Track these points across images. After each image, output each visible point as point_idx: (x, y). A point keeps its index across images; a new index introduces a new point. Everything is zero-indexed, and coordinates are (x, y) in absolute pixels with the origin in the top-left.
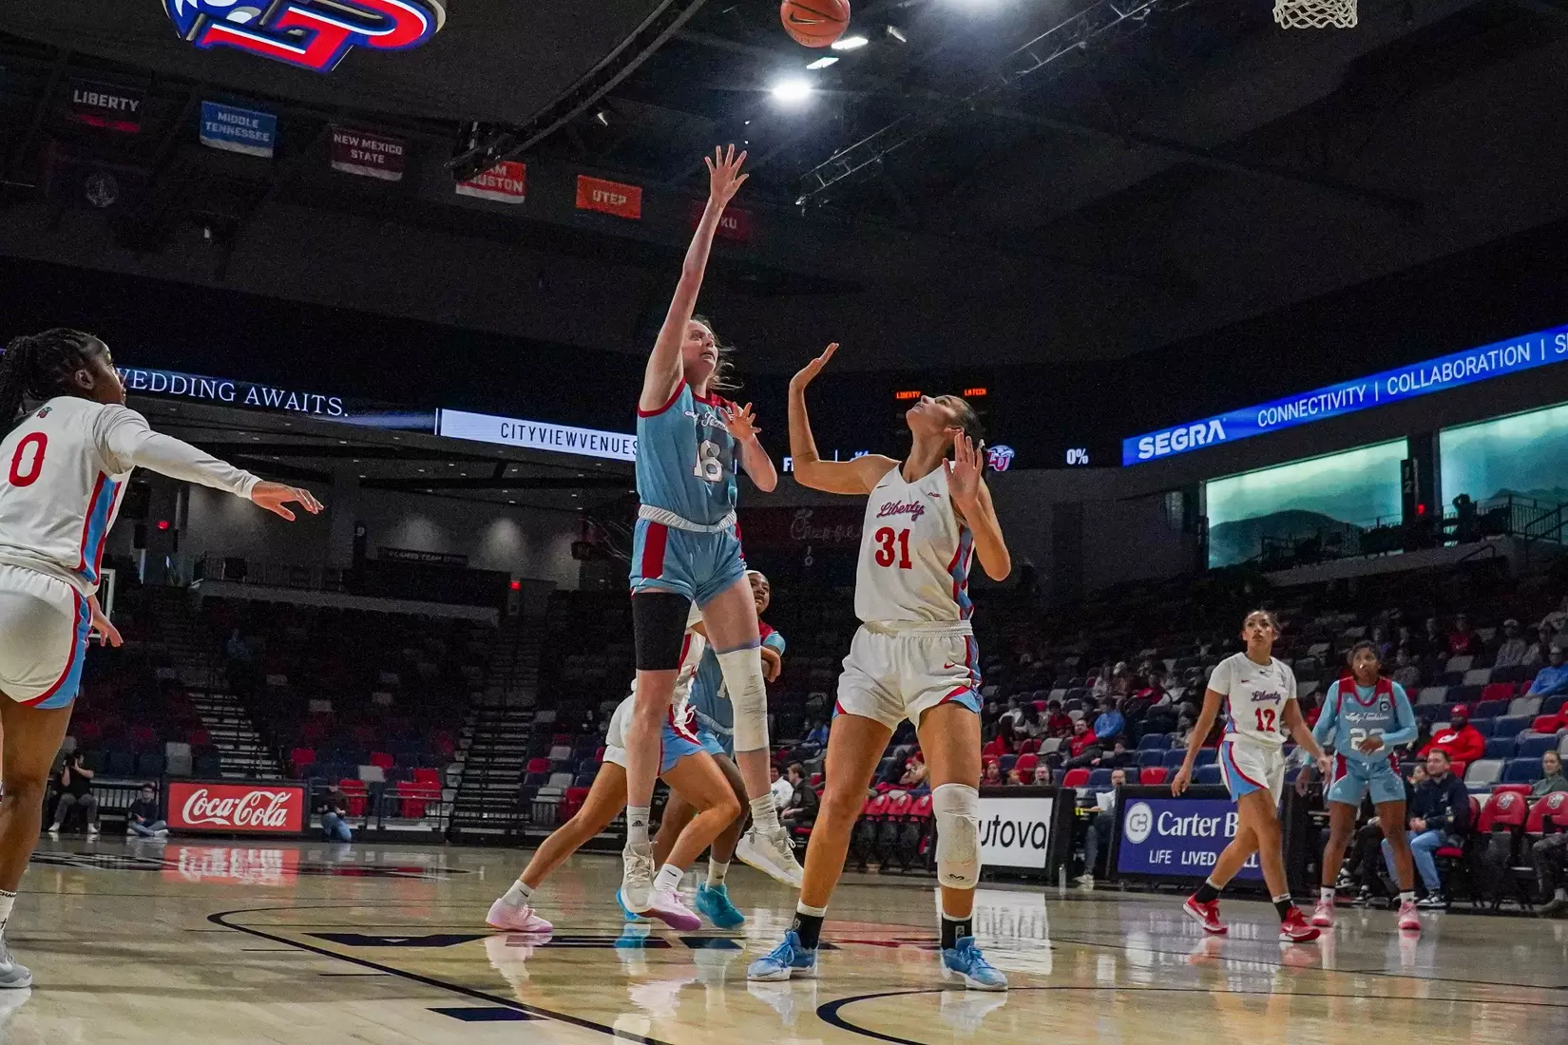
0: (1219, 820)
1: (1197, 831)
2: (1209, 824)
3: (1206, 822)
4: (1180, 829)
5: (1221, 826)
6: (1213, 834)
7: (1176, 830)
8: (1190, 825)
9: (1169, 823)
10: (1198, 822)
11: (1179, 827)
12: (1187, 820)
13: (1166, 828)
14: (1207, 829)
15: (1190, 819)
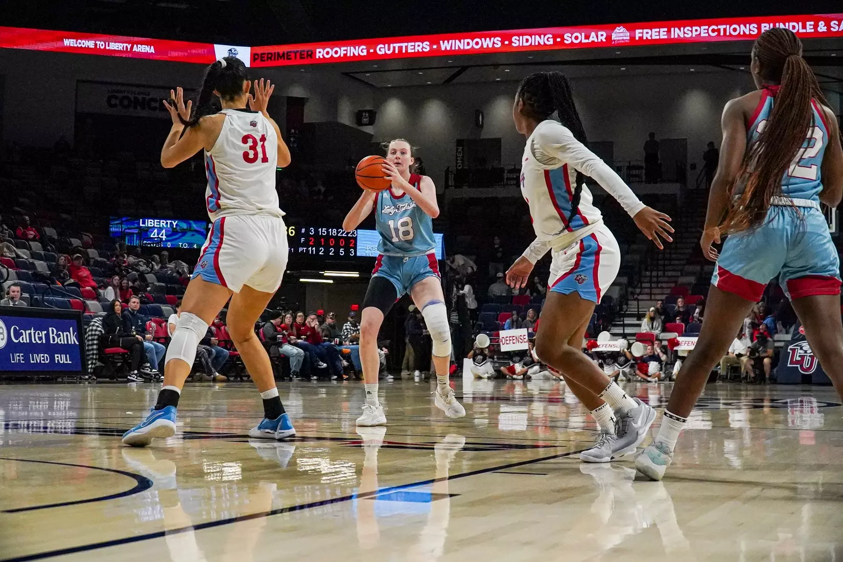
0: (45, 332)
1: (35, 340)
2: (41, 336)
3: (39, 334)
4: (24, 338)
5: (47, 336)
6: (44, 342)
7: (23, 338)
8: (30, 334)
9: (18, 335)
10: (35, 333)
11: (24, 336)
12: (28, 332)
13: (17, 338)
14: (40, 339)
15: (29, 331)
